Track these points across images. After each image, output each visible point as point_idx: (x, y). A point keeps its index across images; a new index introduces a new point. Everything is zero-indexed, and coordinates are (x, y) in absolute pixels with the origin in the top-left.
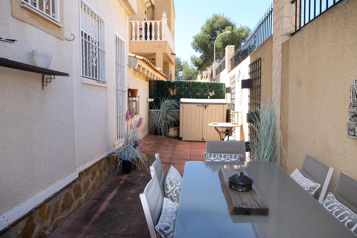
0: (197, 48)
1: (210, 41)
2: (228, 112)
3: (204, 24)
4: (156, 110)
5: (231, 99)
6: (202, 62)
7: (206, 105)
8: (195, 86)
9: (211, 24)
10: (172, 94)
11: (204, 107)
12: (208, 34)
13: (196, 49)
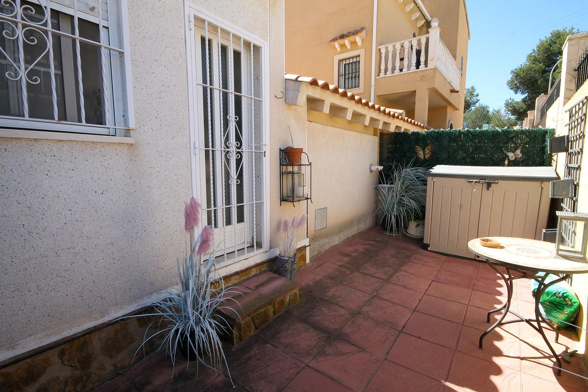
0: (518, 88)
1: (543, 74)
2: (555, 204)
3: (533, 50)
4: (386, 185)
5: (569, 168)
6: (525, 107)
7: (489, 182)
8: (471, 141)
9: (547, 47)
10: (422, 157)
11: (485, 186)
12: (540, 63)
13: (516, 89)
